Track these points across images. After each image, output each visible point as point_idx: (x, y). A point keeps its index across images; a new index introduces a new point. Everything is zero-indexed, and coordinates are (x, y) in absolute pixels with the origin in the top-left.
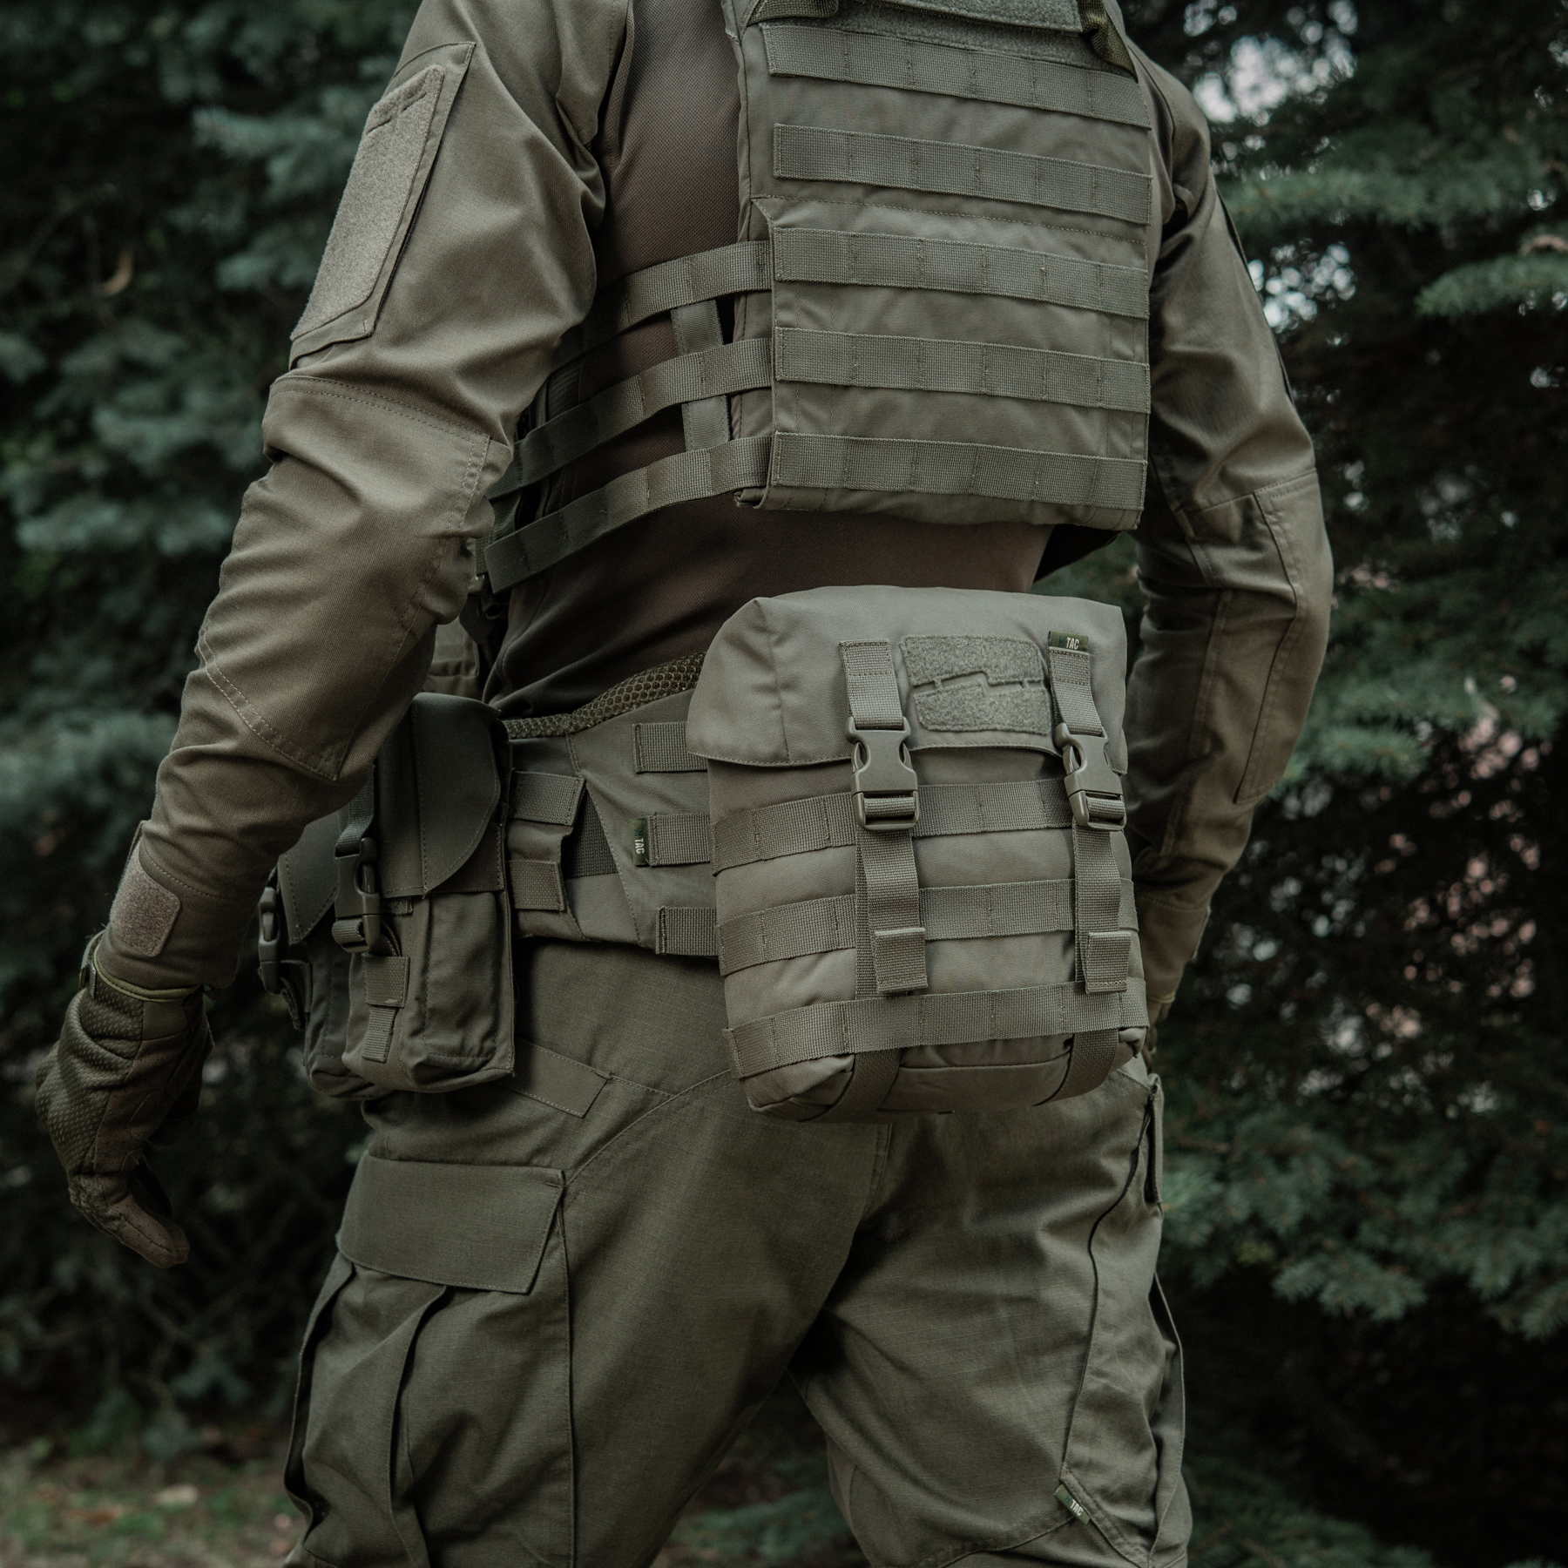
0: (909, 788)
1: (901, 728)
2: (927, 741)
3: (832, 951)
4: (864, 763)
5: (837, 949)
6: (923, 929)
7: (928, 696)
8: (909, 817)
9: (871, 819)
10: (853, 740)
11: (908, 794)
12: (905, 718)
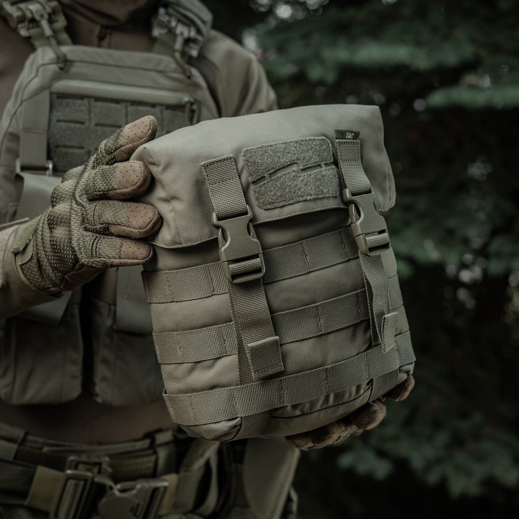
0: (256, 253)
1: (246, 213)
2: (264, 216)
3: (223, 357)
4: (226, 242)
5: (226, 356)
6: (277, 337)
7: (261, 187)
8: (258, 270)
9: (234, 276)
10: (218, 227)
11: (257, 256)
12: (248, 206)
